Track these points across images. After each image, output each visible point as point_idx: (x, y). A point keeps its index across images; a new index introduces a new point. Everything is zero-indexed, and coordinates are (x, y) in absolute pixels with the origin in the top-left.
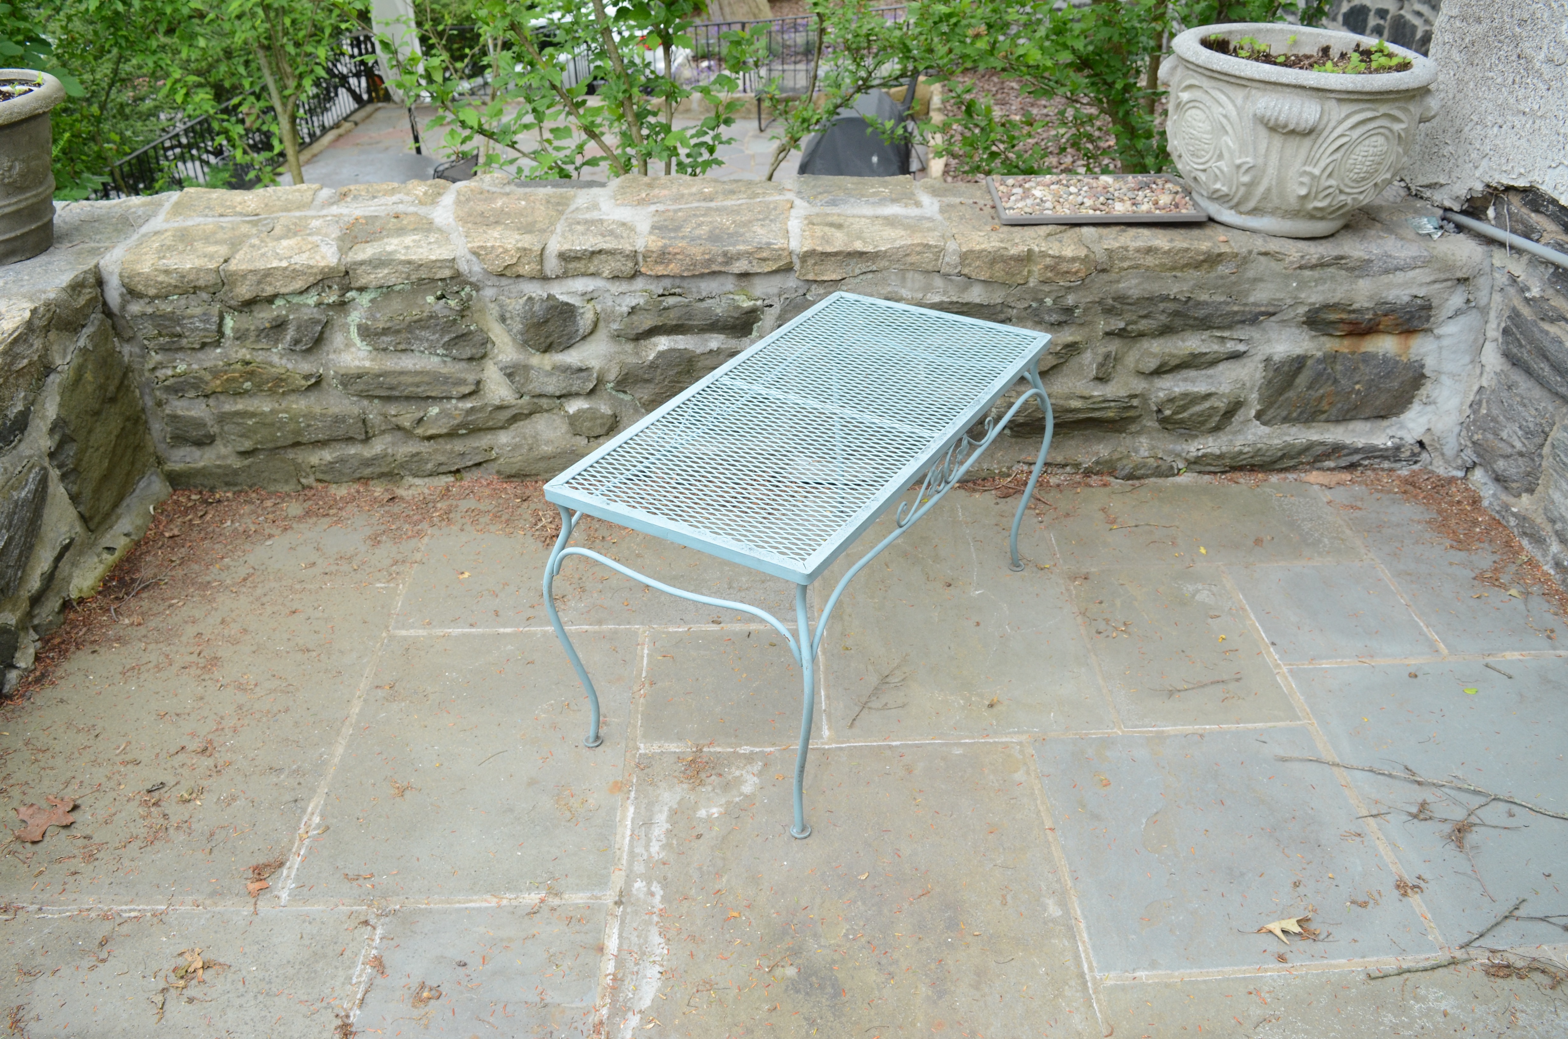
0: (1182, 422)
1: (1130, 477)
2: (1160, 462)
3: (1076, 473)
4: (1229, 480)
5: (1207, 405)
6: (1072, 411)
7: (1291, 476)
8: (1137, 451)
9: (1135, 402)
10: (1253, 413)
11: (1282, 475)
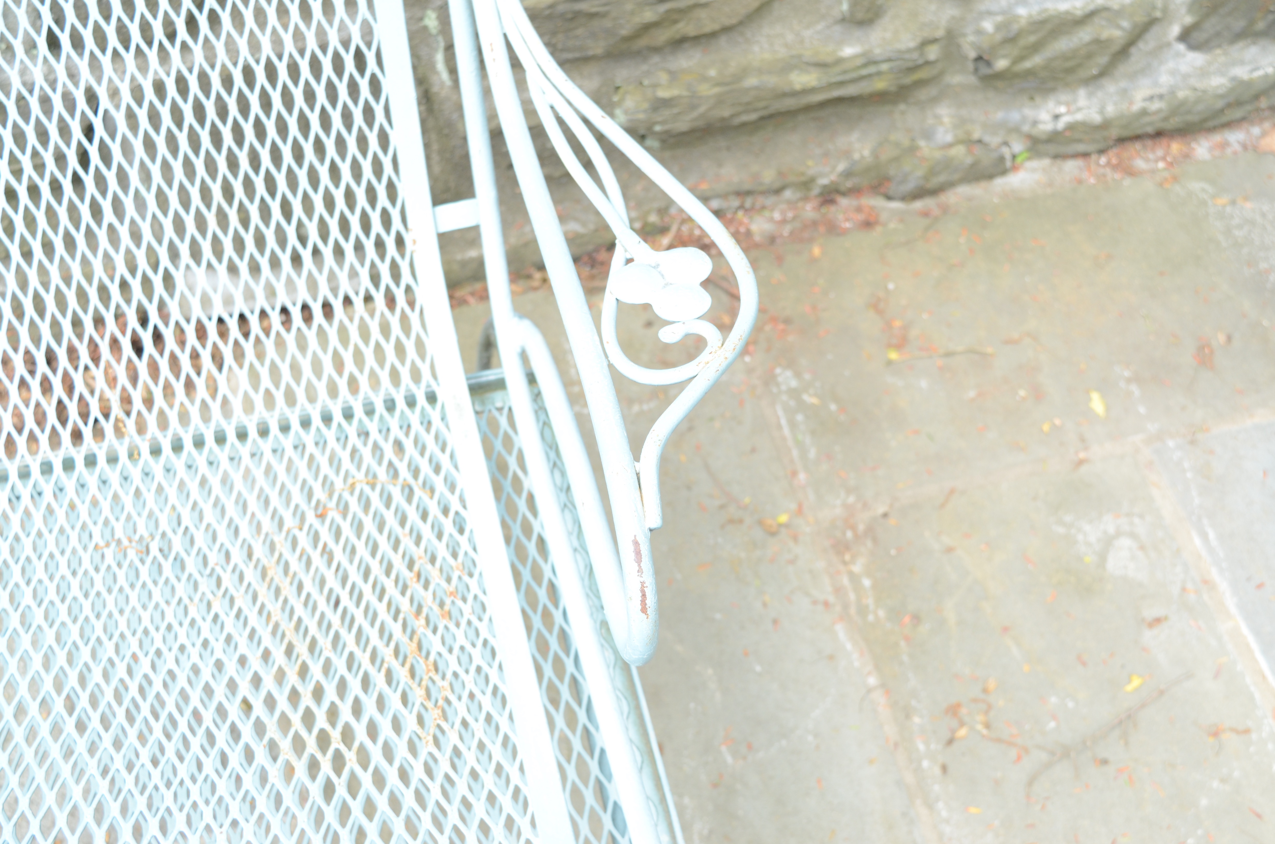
0: (1030, 73)
1: (919, 194)
2: (978, 150)
3: (806, 199)
4: (1115, 168)
5: (1085, 35)
6: (794, 94)
7: (1235, 137)
8: (928, 135)
9: (933, 53)
10: (1175, 30)
11: (1217, 138)
